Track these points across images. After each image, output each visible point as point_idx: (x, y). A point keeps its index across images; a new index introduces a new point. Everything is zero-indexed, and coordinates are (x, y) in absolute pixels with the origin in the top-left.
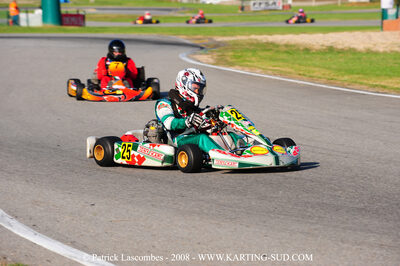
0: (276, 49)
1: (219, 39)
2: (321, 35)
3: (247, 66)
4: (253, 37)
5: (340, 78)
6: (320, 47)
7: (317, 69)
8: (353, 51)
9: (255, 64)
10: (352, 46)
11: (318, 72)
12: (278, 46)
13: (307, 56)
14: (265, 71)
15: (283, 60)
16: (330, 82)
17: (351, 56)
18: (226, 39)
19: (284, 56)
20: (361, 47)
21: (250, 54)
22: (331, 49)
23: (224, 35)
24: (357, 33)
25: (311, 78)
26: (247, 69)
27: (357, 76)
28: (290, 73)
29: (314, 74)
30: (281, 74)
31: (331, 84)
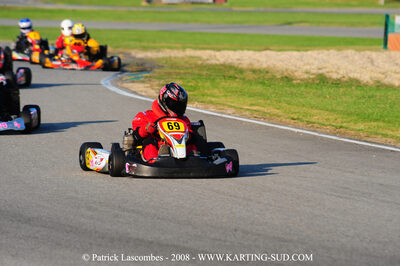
0: (241, 76)
1: (140, 55)
2: (295, 53)
3: (211, 102)
4: (190, 52)
5: (352, 126)
6: (306, 76)
7: (315, 111)
8: (355, 83)
9: (222, 100)
10: (351, 75)
11: (317, 116)
12: (241, 71)
13: (293, 89)
14: (239, 110)
15: (261, 95)
16: (338, 130)
17: (359, 93)
18: (150, 55)
19: (259, 88)
20: (366, 77)
21: (208, 84)
22: (322, 80)
23: (145, 49)
24: (350, 52)
25: (310, 125)
26: (212, 108)
27: (375, 124)
28: (279, 116)
29: (314, 119)
30: (264, 116)
31: (343, 135)
